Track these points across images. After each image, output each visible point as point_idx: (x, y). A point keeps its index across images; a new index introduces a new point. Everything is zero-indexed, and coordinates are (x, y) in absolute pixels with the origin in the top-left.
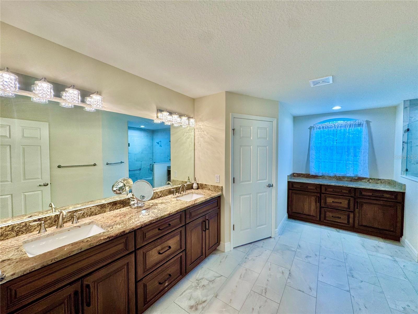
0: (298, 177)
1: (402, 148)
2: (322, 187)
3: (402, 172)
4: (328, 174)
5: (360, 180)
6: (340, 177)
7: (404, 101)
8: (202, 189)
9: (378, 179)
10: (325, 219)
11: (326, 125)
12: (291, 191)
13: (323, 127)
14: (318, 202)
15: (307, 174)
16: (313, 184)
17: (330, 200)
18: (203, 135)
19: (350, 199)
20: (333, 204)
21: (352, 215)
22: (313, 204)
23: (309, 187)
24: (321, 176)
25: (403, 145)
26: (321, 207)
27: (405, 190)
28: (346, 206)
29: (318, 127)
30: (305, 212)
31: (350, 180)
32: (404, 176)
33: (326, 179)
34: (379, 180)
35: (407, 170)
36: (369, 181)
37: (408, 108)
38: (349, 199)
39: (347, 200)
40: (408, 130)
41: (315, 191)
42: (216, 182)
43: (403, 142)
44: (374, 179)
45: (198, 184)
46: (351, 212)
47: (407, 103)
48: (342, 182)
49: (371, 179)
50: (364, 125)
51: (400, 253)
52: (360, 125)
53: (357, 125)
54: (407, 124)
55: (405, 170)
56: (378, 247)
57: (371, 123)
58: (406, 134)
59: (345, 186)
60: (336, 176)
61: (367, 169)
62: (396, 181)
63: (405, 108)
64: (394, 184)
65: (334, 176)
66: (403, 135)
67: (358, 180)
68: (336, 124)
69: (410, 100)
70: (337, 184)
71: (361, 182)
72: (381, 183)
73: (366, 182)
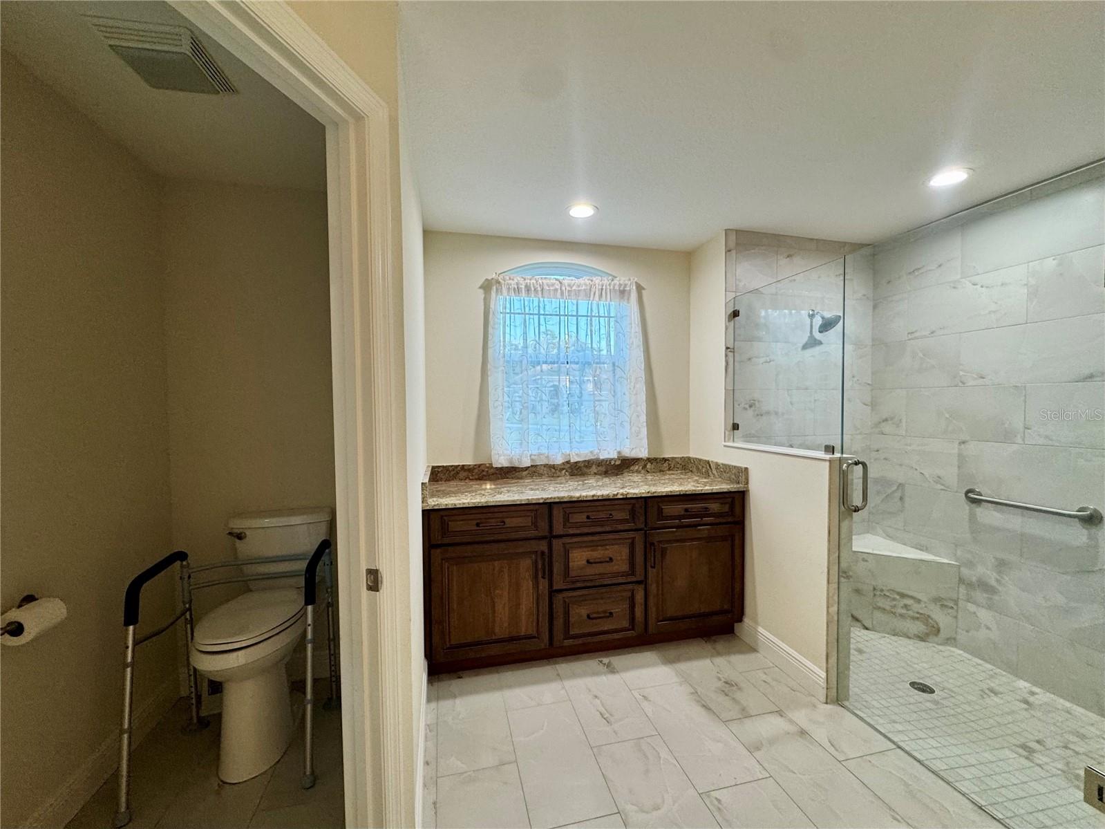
0: (452, 483)
1: (724, 363)
2: (555, 512)
3: (727, 433)
4: (547, 457)
5: (627, 468)
6: (579, 465)
7: (726, 230)
9: (663, 458)
10: (568, 636)
11: (537, 281)
12: (438, 551)
13: (526, 286)
14: (543, 578)
15: (480, 466)
16: (522, 508)
17: (578, 558)
19: (634, 538)
20: (591, 570)
21: (640, 597)
22: (527, 585)
23: (511, 522)
24: (527, 468)
25: (726, 356)
26: (552, 593)
27: (747, 483)
28: (625, 567)
29: (513, 284)
30: (497, 630)
31: (603, 469)
32: (731, 444)
33: (541, 475)
34: (665, 460)
35: (735, 427)
36: (644, 467)
37: (734, 252)
38: (630, 541)
39: (623, 544)
40: (735, 314)
41: (533, 533)
43: (727, 348)
44: (656, 459)
46: (639, 582)
47: (733, 237)
48: (592, 481)
49: (649, 460)
50: (634, 295)
51: (774, 683)
52: (622, 292)
53: (618, 293)
54: (732, 295)
55: (730, 426)
56: (729, 688)
57: (643, 291)
58: (732, 323)
59: (622, 494)
60: (568, 462)
61: (644, 431)
62: (707, 459)
63: (728, 251)
64: (698, 469)
65: (563, 463)
66: (726, 328)
67: (622, 466)
68: (566, 282)
69: (736, 231)
70: (599, 493)
71: (628, 472)
72: (669, 469)
73: (640, 472)
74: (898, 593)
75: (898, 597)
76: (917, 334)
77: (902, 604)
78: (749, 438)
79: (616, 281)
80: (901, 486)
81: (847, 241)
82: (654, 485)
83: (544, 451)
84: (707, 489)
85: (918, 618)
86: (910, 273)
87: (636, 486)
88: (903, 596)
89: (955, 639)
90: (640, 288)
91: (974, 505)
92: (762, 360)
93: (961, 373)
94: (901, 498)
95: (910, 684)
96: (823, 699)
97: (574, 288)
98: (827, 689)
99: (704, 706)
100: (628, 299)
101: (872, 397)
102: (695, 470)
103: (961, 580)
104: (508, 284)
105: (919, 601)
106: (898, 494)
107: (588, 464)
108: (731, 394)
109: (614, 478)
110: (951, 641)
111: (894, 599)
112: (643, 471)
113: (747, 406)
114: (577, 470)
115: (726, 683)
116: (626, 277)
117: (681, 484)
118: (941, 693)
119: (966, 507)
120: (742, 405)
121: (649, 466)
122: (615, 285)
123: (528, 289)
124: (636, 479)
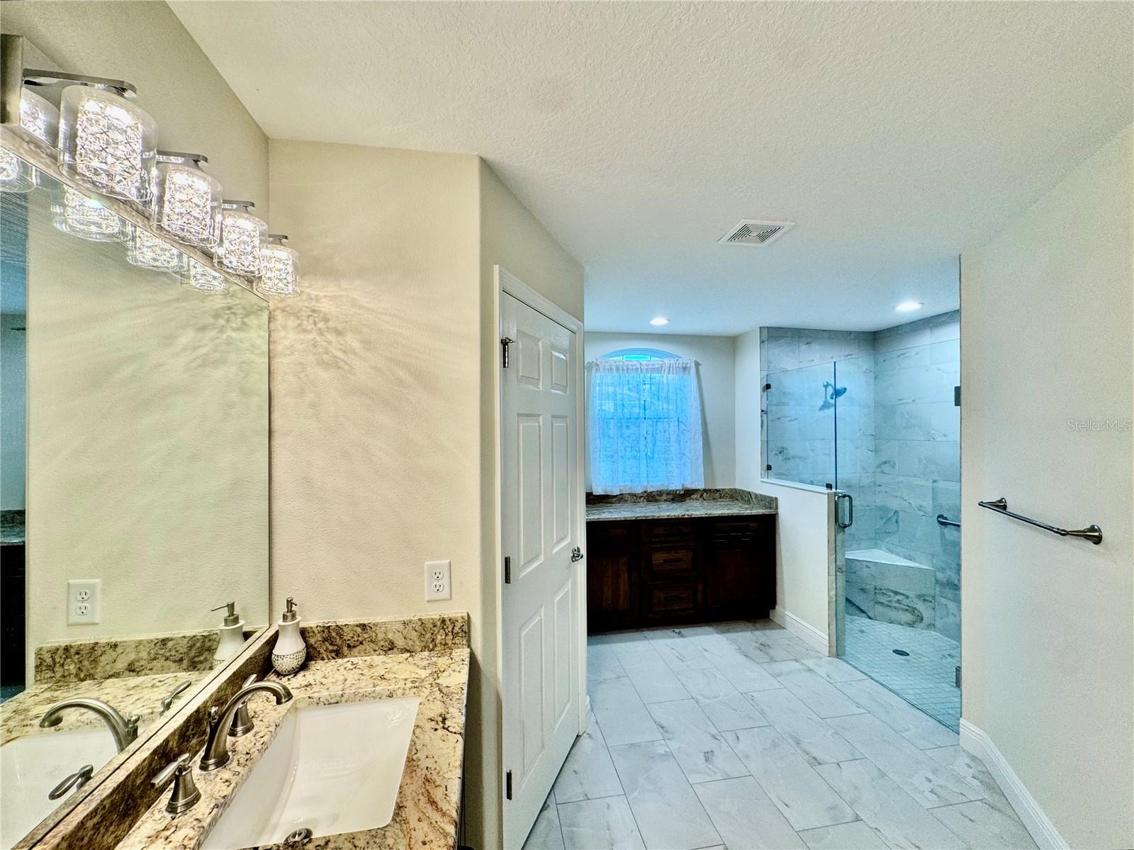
1: (759, 422)
2: (643, 526)
3: (763, 472)
4: (631, 488)
5: (688, 496)
6: (653, 494)
7: (760, 328)
8: (338, 654)
10: (651, 612)
11: (624, 363)
13: (616, 367)
14: (635, 571)
17: (659, 558)
18: (339, 354)
19: (696, 545)
20: (667, 567)
21: (700, 587)
22: (624, 575)
24: (616, 496)
25: (761, 416)
27: (777, 508)
28: (690, 565)
29: (607, 365)
31: (671, 497)
32: (765, 480)
33: (626, 501)
34: (717, 490)
35: (769, 468)
36: (701, 496)
37: (766, 342)
38: (693, 547)
39: (688, 549)
40: (768, 387)
42: (427, 599)
43: (762, 411)
44: (710, 490)
45: (304, 633)
46: (700, 577)
47: (765, 333)
48: (664, 506)
49: (705, 490)
50: (693, 370)
51: (795, 646)
52: (685, 368)
53: (682, 369)
54: (766, 373)
55: (765, 467)
56: (763, 647)
57: (700, 367)
58: (766, 393)
59: (688, 515)
60: (645, 492)
61: (701, 470)
62: (748, 490)
63: (762, 342)
64: (742, 498)
65: (642, 493)
66: (761, 397)
67: (684, 496)
68: (644, 363)
69: (768, 328)
70: (672, 514)
71: (690, 499)
72: (720, 498)
73: (698, 500)
74: (893, 592)
75: (892, 594)
76: (903, 401)
77: (896, 599)
78: (780, 475)
79: (680, 361)
80: (896, 512)
81: (851, 330)
82: (710, 509)
83: (628, 483)
84: (748, 512)
85: (907, 610)
86: (898, 356)
87: (696, 509)
88: (896, 593)
89: (934, 625)
90: (697, 364)
91: (943, 527)
92: (787, 419)
93: (933, 432)
94: (897, 522)
95: (893, 651)
96: (827, 654)
97: (650, 367)
98: (829, 647)
99: (745, 656)
100: (689, 373)
101: (875, 445)
102: (739, 498)
103: (937, 581)
104: (604, 366)
105: (907, 597)
106: (894, 519)
107: (660, 493)
108: (766, 444)
109: (680, 504)
110: (931, 626)
111: (889, 596)
112: (700, 499)
113: (778, 453)
114: (651, 497)
115: (761, 644)
116: (687, 356)
117: (728, 509)
118: (914, 656)
119: (938, 527)
120: (774, 452)
121: (705, 495)
122: (679, 363)
123: (618, 369)
124: (696, 505)
